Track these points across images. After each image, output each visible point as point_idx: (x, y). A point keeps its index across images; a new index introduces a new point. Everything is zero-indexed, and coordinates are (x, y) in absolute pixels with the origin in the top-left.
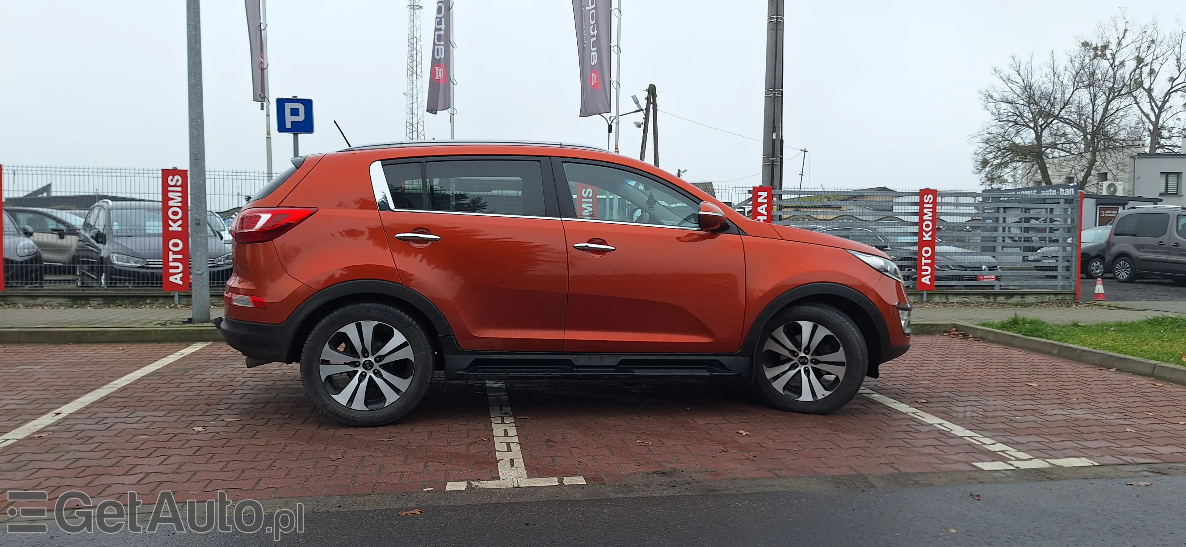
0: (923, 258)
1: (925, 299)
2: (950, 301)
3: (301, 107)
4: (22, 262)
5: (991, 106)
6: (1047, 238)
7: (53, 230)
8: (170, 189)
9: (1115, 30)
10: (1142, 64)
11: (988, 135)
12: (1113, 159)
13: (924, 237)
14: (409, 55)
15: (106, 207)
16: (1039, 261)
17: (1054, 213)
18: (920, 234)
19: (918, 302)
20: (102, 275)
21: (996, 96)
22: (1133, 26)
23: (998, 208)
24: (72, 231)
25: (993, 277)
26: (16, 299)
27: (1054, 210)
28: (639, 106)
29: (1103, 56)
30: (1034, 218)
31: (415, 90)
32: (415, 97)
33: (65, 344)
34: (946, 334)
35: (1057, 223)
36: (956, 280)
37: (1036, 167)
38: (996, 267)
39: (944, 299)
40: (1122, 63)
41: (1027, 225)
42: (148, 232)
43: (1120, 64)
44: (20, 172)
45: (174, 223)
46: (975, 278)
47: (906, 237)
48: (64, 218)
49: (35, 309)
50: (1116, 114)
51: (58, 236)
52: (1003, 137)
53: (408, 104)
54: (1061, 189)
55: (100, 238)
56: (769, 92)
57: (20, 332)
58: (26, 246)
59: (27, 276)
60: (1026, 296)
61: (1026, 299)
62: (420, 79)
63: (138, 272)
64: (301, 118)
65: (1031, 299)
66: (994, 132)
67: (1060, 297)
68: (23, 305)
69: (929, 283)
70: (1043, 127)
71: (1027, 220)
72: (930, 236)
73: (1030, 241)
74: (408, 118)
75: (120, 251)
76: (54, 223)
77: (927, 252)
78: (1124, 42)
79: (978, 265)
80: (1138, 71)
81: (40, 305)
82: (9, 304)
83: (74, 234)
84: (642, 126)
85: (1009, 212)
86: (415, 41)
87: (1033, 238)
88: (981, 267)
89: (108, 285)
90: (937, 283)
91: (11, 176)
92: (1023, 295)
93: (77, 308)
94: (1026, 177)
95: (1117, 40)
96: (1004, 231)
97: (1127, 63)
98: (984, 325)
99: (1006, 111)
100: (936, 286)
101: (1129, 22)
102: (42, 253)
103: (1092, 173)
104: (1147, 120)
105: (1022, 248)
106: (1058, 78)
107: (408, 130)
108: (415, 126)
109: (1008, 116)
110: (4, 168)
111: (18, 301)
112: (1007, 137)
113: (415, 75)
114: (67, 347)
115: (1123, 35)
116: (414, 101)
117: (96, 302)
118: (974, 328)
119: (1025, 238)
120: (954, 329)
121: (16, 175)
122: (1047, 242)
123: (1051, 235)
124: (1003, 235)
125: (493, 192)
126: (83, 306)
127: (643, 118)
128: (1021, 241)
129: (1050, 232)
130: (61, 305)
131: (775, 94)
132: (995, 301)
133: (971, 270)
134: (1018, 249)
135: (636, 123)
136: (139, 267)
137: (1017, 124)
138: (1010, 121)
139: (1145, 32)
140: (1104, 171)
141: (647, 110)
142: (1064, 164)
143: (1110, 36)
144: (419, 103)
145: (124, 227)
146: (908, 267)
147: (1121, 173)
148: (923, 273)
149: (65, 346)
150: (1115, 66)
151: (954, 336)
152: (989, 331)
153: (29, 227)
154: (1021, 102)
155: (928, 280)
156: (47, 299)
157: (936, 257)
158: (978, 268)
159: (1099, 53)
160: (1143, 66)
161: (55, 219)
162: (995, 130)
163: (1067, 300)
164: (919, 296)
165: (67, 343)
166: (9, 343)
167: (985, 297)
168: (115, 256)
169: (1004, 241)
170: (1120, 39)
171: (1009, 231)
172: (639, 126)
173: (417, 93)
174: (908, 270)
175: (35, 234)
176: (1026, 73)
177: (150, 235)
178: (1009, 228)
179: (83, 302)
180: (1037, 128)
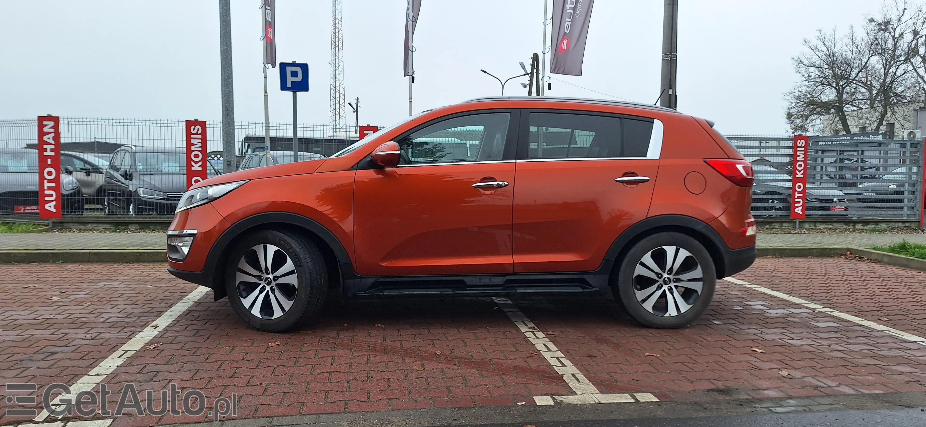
0: (796, 192)
1: (797, 226)
2: (818, 228)
3: (299, 70)
4: (67, 195)
5: (803, 69)
6: (859, 176)
7: (81, 169)
8: (193, 136)
9: (896, 9)
10: (918, 36)
11: (800, 93)
12: (901, 112)
13: (797, 174)
14: (333, 33)
15: (130, 151)
16: (861, 194)
17: (865, 155)
18: (792, 172)
19: (792, 228)
20: (130, 205)
21: (806, 62)
22: (911, 6)
23: (817, 150)
24: (97, 170)
25: (843, 207)
26: (71, 225)
27: (865, 152)
28: (525, 70)
29: (886, 30)
30: (847, 159)
31: (337, 60)
32: (337, 65)
33: (127, 263)
34: (842, 257)
35: (867, 163)
36: (815, 210)
37: (838, 118)
38: (844, 199)
39: (812, 226)
40: (901, 35)
41: (841, 164)
42: (164, 171)
43: (900, 36)
44: (73, 123)
45: (196, 164)
46: (829, 209)
47: (766, 175)
48: (89, 160)
49: (86, 233)
50: (903, 76)
51: (85, 173)
52: (811, 95)
53: (332, 71)
54: (871, 136)
55: (128, 176)
56: (665, 56)
57: (90, 252)
58: (71, 182)
59: (71, 206)
60: (880, 224)
61: (879, 226)
62: (341, 51)
63: (160, 203)
64: (299, 79)
65: (884, 226)
66: (804, 91)
67: (907, 224)
68: (77, 229)
69: (801, 213)
70: (844, 86)
71: (842, 160)
72: (802, 174)
73: (844, 178)
74: (332, 82)
75: (146, 186)
76: (82, 163)
77: (799, 187)
78: (903, 19)
79: (831, 198)
80: (914, 42)
81: (91, 230)
82: (66, 229)
83: (97, 173)
84: (528, 87)
85: (826, 154)
86: (337, 22)
87: (847, 175)
88: (833, 200)
89: (136, 214)
90: (808, 213)
91: (66, 126)
92: (877, 222)
93: (120, 232)
94: (830, 126)
95: (898, 17)
96: (822, 169)
97: (905, 36)
98: (874, 249)
99: (813, 74)
100: (806, 215)
101: (908, 3)
102: (81, 188)
103: (883, 123)
104: (921, 81)
105: (837, 183)
106: (857, 47)
107: (332, 91)
108: (337, 88)
109: (815, 78)
110: (60, 120)
111: (72, 227)
112: (814, 94)
113: (337, 48)
114: (131, 266)
115: (902, 13)
116: (337, 68)
117: (134, 227)
118: (868, 252)
119: (839, 175)
120: (849, 253)
121: (70, 125)
122: (859, 178)
123: (862, 173)
124: (821, 172)
125: (419, 139)
126: (124, 230)
127: (529, 80)
128: (836, 178)
129: (861, 170)
130: (106, 229)
131: (671, 57)
132: (854, 227)
133: (825, 202)
134: (834, 184)
135: (522, 84)
136: (161, 199)
137: (823, 84)
138: (818, 82)
139: (921, 10)
140: (892, 121)
141: (532, 73)
142: (860, 116)
143: (892, 14)
144: (340, 70)
145: (145, 167)
146: (771, 199)
147: (908, 123)
148: (796, 205)
149: (127, 265)
150: (896, 38)
151: (850, 258)
152: (884, 255)
153: (70, 167)
154: (826, 66)
155: (800, 210)
156: (95, 225)
157: (806, 191)
158: (831, 200)
159: (883, 27)
160: (919, 37)
161: (82, 160)
162: (804, 89)
163: (912, 227)
164: (793, 224)
165: (129, 262)
166: (82, 262)
167: (846, 225)
168: (142, 190)
169: (821, 178)
170: (900, 16)
171: (826, 169)
172: (525, 87)
173: (339, 62)
174: (771, 202)
175: (74, 173)
176: (830, 43)
177: (165, 174)
178: (826, 167)
179: (124, 227)
180: (839, 87)
